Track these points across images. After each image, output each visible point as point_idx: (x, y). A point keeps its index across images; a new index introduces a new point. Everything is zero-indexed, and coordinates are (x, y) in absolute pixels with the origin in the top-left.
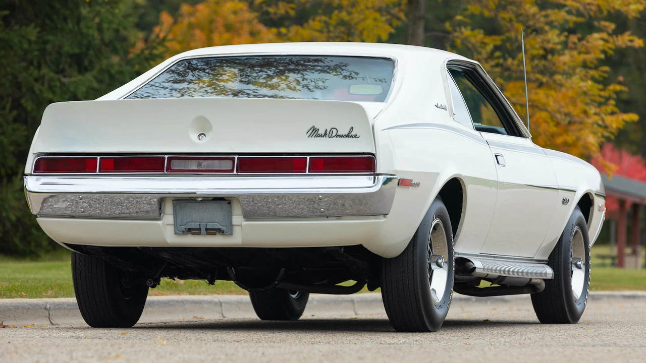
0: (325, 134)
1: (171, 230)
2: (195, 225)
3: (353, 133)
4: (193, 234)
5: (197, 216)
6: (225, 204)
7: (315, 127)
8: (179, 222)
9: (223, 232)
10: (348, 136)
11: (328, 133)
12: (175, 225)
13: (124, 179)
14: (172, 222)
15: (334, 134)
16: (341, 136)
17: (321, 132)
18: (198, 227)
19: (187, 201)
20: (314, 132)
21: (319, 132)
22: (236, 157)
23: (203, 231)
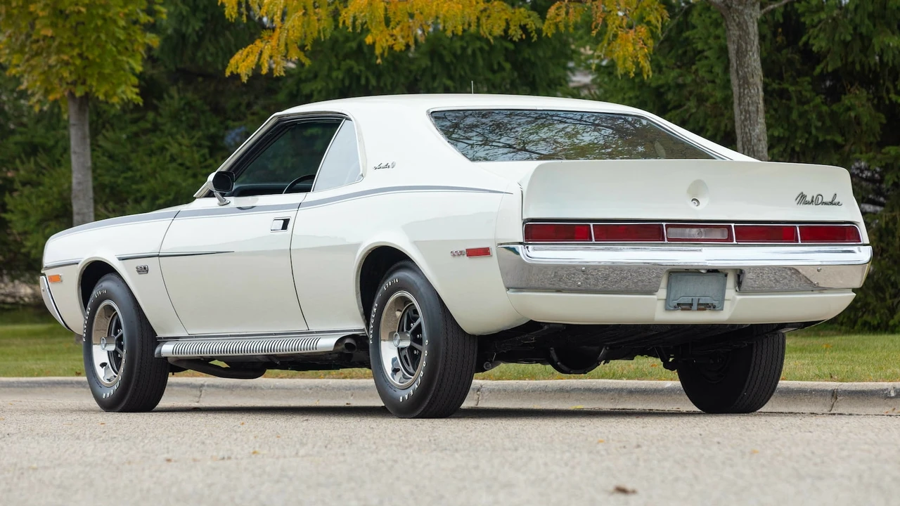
0: (812, 201)
1: (661, 305)
2: (688, 300)
3: (836, 201)
4: (683, 309)
5: (691, 290)
6: (720, 276)
7: (804, 193)
8: (672, 296)
9: (714, 307)
10: (831, 203)
11: (814, 200)
12: (667, 300)
13: (630, 248)
14: (664, 297)
15: (820, 202)
16: (826, 204)
17: (809, 199)
18: (690, 302)
19: (684, 274)
20: (802, 199)
21: (807, 199)
22: (733, 225)
23: (695, 306)
